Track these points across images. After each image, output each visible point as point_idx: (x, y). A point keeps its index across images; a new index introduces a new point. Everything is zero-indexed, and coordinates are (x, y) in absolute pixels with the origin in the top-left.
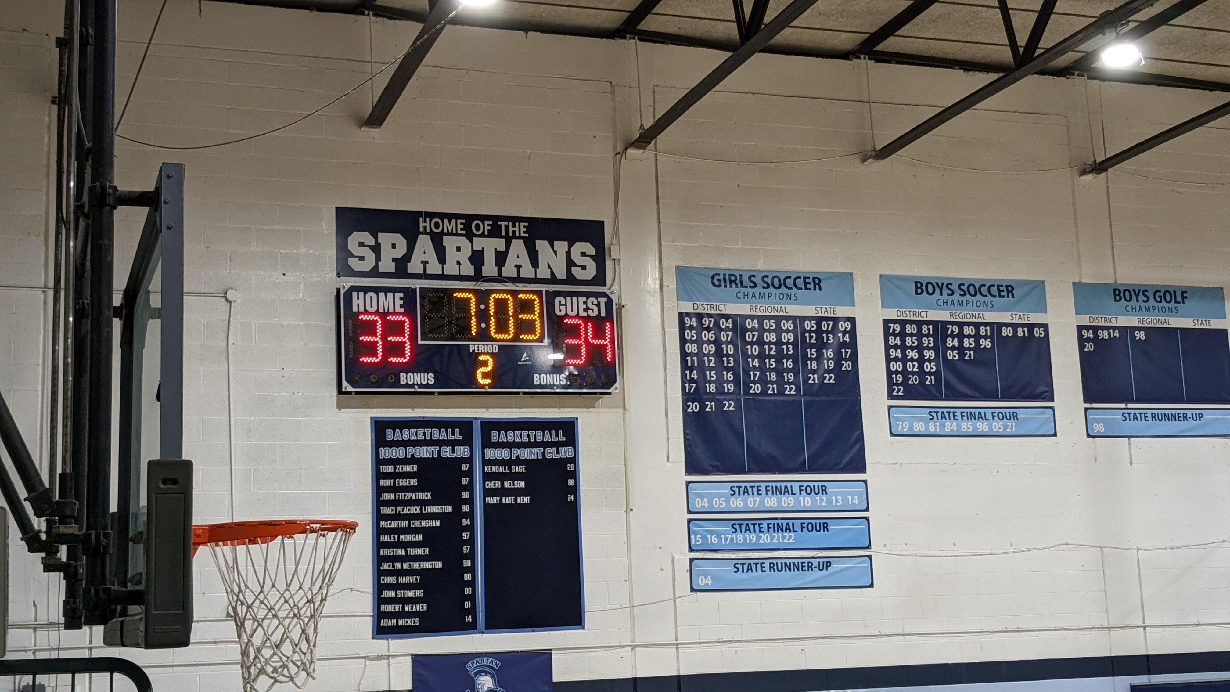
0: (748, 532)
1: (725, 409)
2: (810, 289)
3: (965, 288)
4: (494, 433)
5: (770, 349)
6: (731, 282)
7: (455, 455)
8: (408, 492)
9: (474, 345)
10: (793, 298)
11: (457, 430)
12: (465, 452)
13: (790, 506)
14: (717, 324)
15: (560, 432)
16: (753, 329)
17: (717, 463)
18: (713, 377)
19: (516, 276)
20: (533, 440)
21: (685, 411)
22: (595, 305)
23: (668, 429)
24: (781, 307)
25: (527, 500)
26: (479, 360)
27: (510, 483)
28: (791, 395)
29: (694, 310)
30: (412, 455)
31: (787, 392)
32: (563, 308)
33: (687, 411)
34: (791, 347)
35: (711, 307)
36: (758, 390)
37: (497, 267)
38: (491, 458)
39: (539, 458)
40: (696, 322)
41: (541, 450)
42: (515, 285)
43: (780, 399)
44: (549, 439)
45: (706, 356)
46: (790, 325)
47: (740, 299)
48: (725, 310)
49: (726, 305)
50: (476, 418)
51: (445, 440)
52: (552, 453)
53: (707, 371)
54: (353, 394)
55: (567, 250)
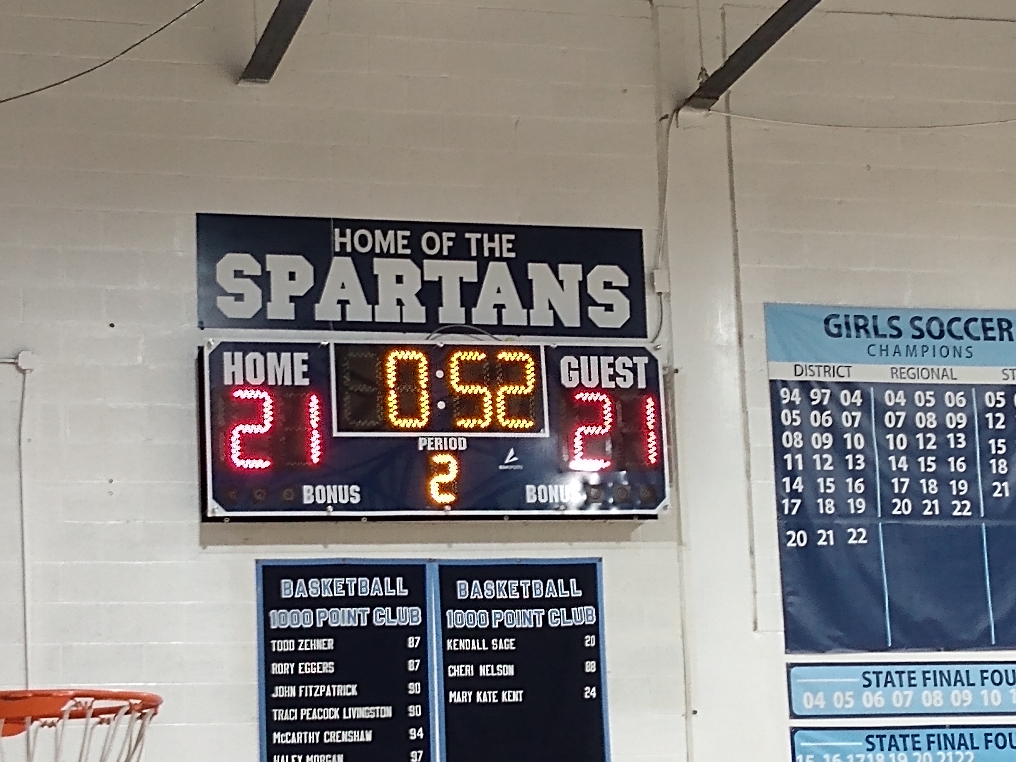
0: (893, 749)
1: (851, 541)
2: (993, 339)
4: (462, 585)
5: (927, 441)
6: (858, 328)
7: (395, 623)
8: (320, 684)
9: (425, 437)
10: (965, 354)
11: (399, 580)
12: (413, 616)
13: (965, 705)
14: (835, 398)
15: (573, 581)
16: (896, 408)
17: (839, 633)
18: (829, 488)
19: (495, 323)
20: (528, 597)
21: (782, 545)
22: (629, 368)
23: (754, 576)
24: (944, 370)
25: (517, 696)
26: (435, 462)
27: (490, 668)
28: (963, 518)
29: (796, 375)
30: (326, 623)
31: (955, 513)
32: (575, 374)
33: (786, 545)
34: (962, 435)
35: (825, 372)
36: (907, 509)
37: (463, 309)
38: (457, 626)
39: (538, 626)
40: (800, 396)
41: (541, 612)
42: (493, 338)
43: (945, 523)
44: (554, 594)
45: (817, 453)
46: (960, 400)
47: (874, 357)
48: (849, 376)
49: (850, 368)
50: (430, 559)
51: (380, 597)
52: (559, 617)
53: (819, 478)
54: (227, 521)
55: (581, 279)
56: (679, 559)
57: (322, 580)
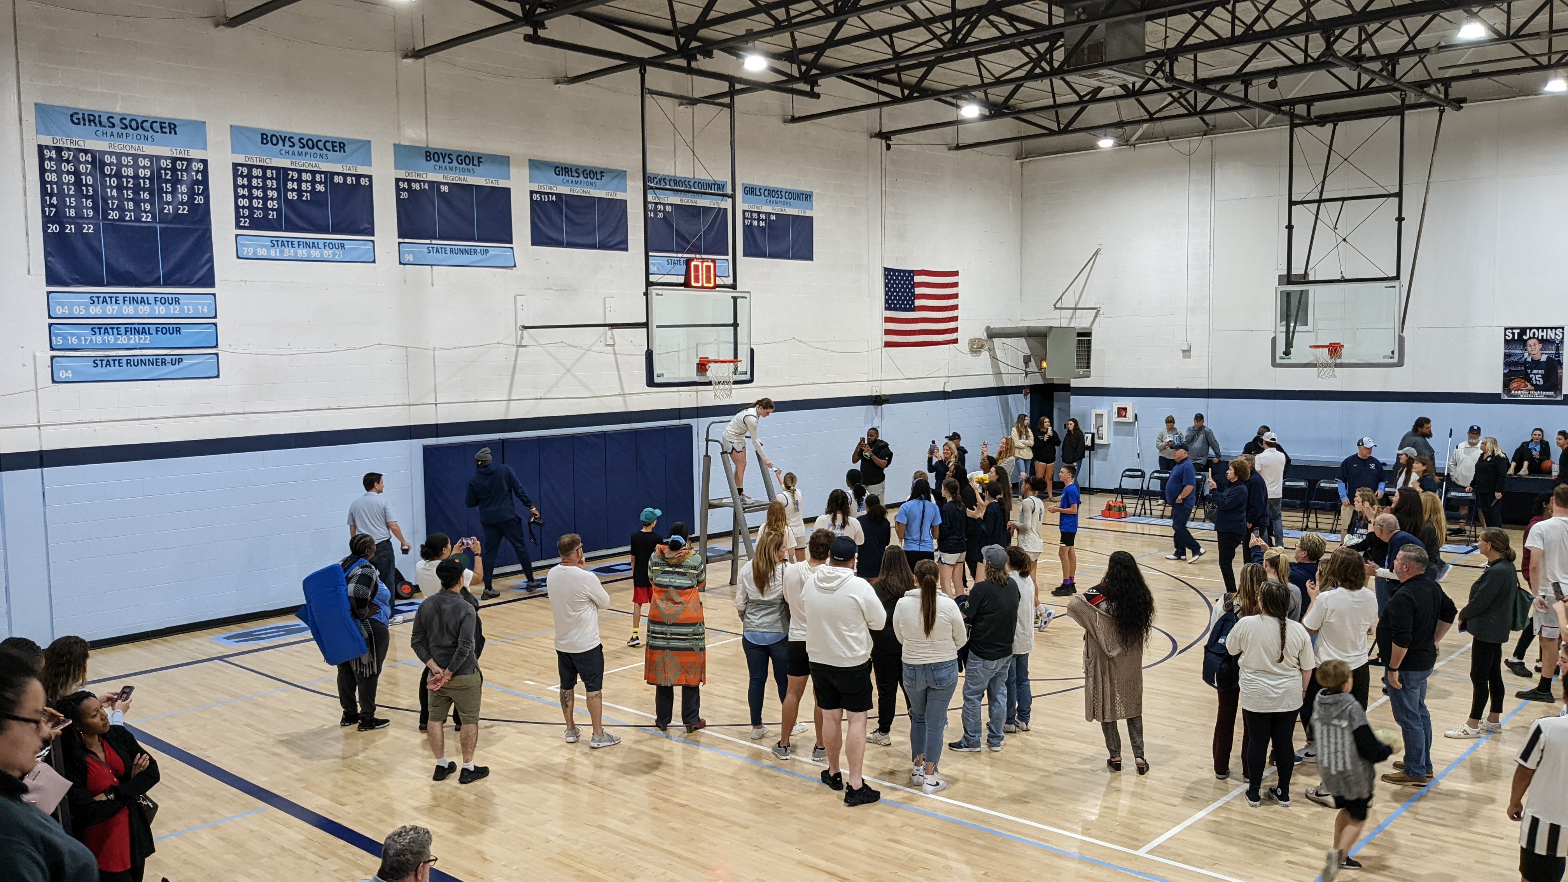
0: (106, 334)
1: (84, 231)
2: (166, 133)
3: (304, 142)
5: (128, 182)
6: (90, 121)
10: (150, 139)
13: (146, 313)
14: (76, 157)
16: (111, 164)
17: (77, 277)
18: (72, 203)
24: (139, 147)
28: (147, 222)
29: (53, 143)
31: (143, 219)
33: (47, 231)
34: (147, 181)
35: (70, 142)
36: (116, 216)
40: (56, 154)
43: (138, 224)
45: (66, 185)
46: (146, 162)
47: (98, 137)
48: (84, 146)
49: (85, 142)
53: (66, 198)
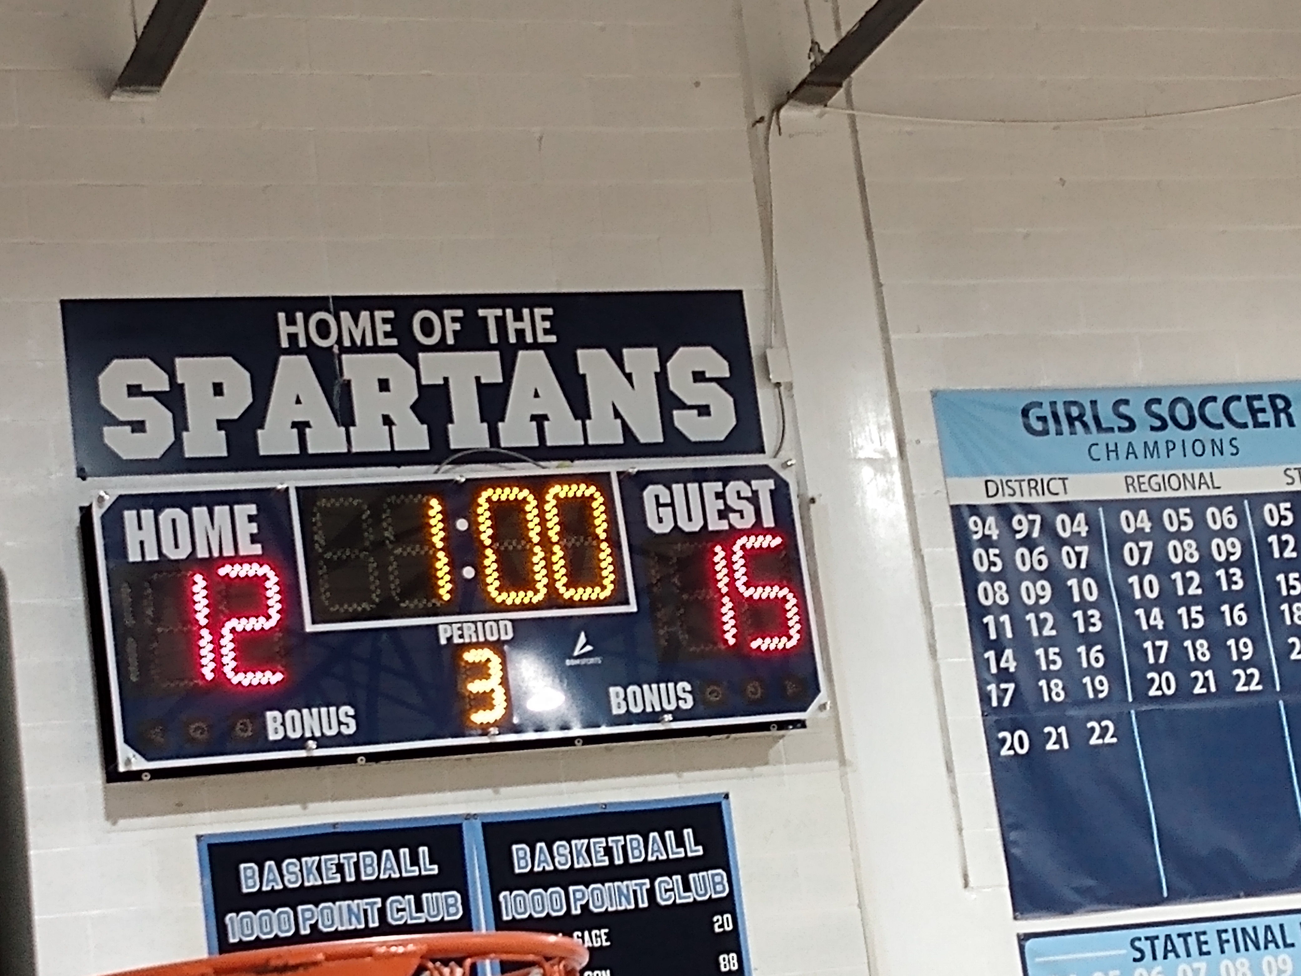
4: (519, 850)
5: (1187, 582)
6: (1071, 420)
7: (422, 917)
9: (450, 624)
10: (1228, 449)
11: (423, 851)
12: (448, 906)
13: (1284, 975)
14: (1048, 527)
15: (688, 833)
19: (536, 443)
20: (621, 862)
21: (993, 755)
22: (746, 499)
23: (956, 805)
24: (1201, 475)
26: (467, 662)
28: (1251, 694)
29: (988, 496)
30: (314, 926)
31: (1240, 688)
32: (666, 512)
34: (1236, 571)
35: (1030, 488)
36: (1169, 687)
37: (485, 425)
38: (518, 917)
39: (641, 905)
40: (997, 527)
41: (644, 884)
42: (538, 465)
43: (1226, 703)
44: (662, 855)
45: (1032, 612)
46: (1228, 518)
47: (1099, 462)
48: (1066, 492)
49: (1066, 481)
50: (468, 815)
51: (395, 879)
52: (672, 890)
53: (1037, 649)
54: (146, 777)
55: (658, 370)
56: (845, 788)
57: (304, 860)
